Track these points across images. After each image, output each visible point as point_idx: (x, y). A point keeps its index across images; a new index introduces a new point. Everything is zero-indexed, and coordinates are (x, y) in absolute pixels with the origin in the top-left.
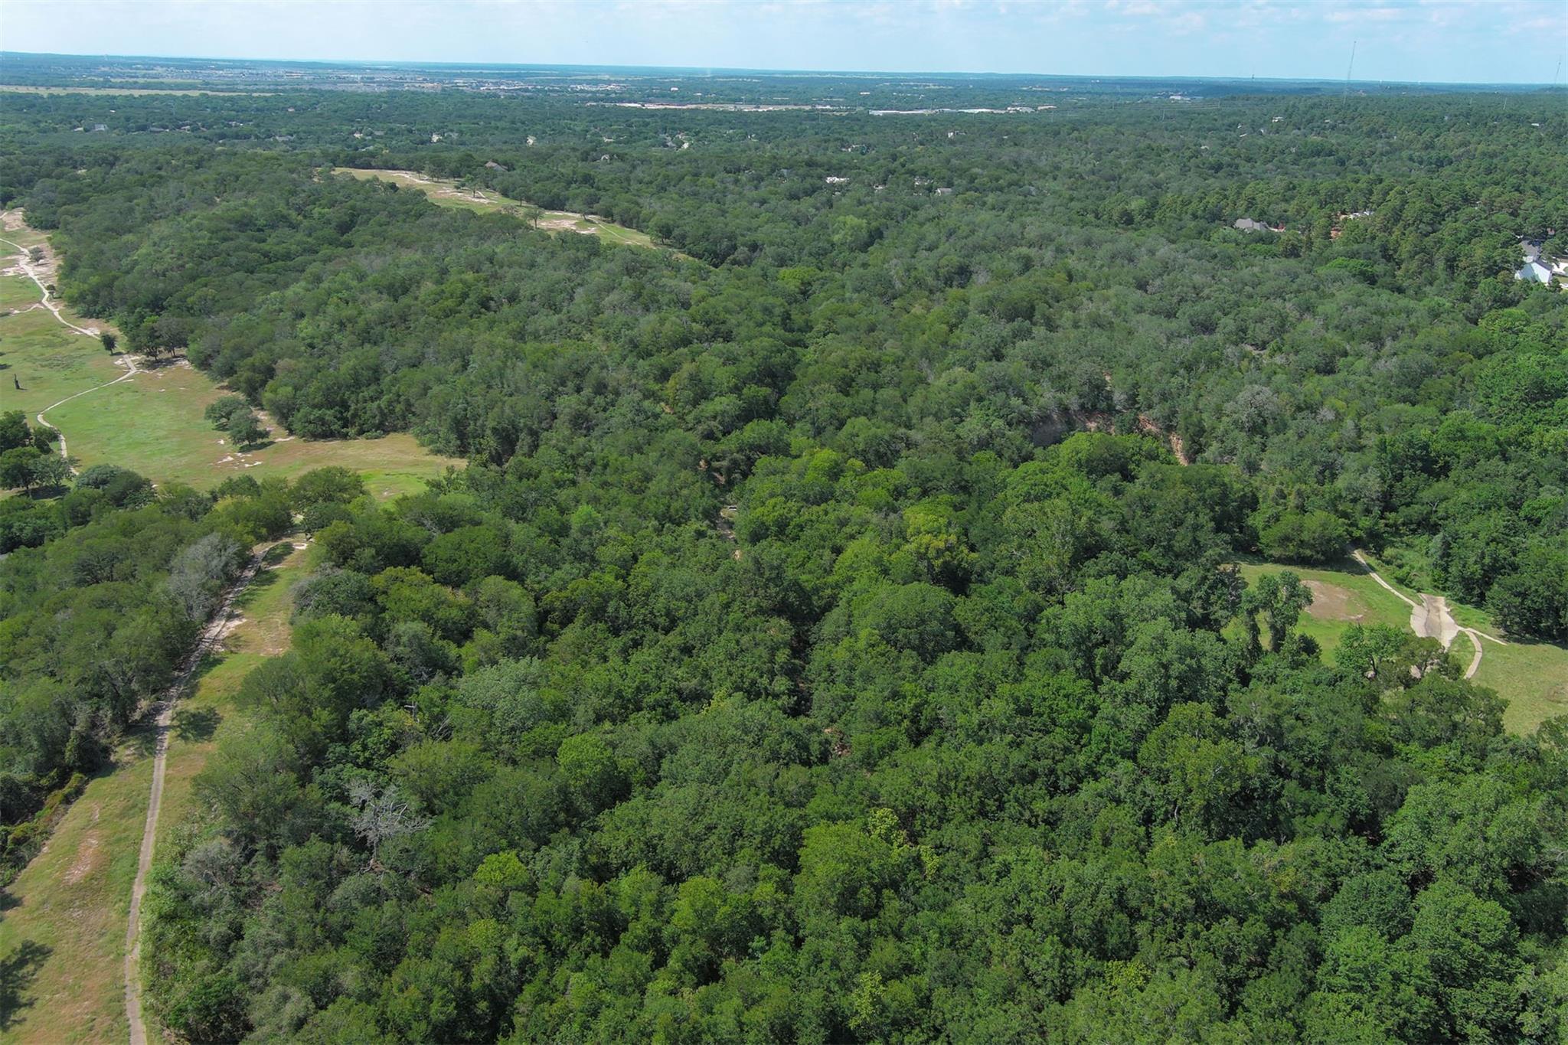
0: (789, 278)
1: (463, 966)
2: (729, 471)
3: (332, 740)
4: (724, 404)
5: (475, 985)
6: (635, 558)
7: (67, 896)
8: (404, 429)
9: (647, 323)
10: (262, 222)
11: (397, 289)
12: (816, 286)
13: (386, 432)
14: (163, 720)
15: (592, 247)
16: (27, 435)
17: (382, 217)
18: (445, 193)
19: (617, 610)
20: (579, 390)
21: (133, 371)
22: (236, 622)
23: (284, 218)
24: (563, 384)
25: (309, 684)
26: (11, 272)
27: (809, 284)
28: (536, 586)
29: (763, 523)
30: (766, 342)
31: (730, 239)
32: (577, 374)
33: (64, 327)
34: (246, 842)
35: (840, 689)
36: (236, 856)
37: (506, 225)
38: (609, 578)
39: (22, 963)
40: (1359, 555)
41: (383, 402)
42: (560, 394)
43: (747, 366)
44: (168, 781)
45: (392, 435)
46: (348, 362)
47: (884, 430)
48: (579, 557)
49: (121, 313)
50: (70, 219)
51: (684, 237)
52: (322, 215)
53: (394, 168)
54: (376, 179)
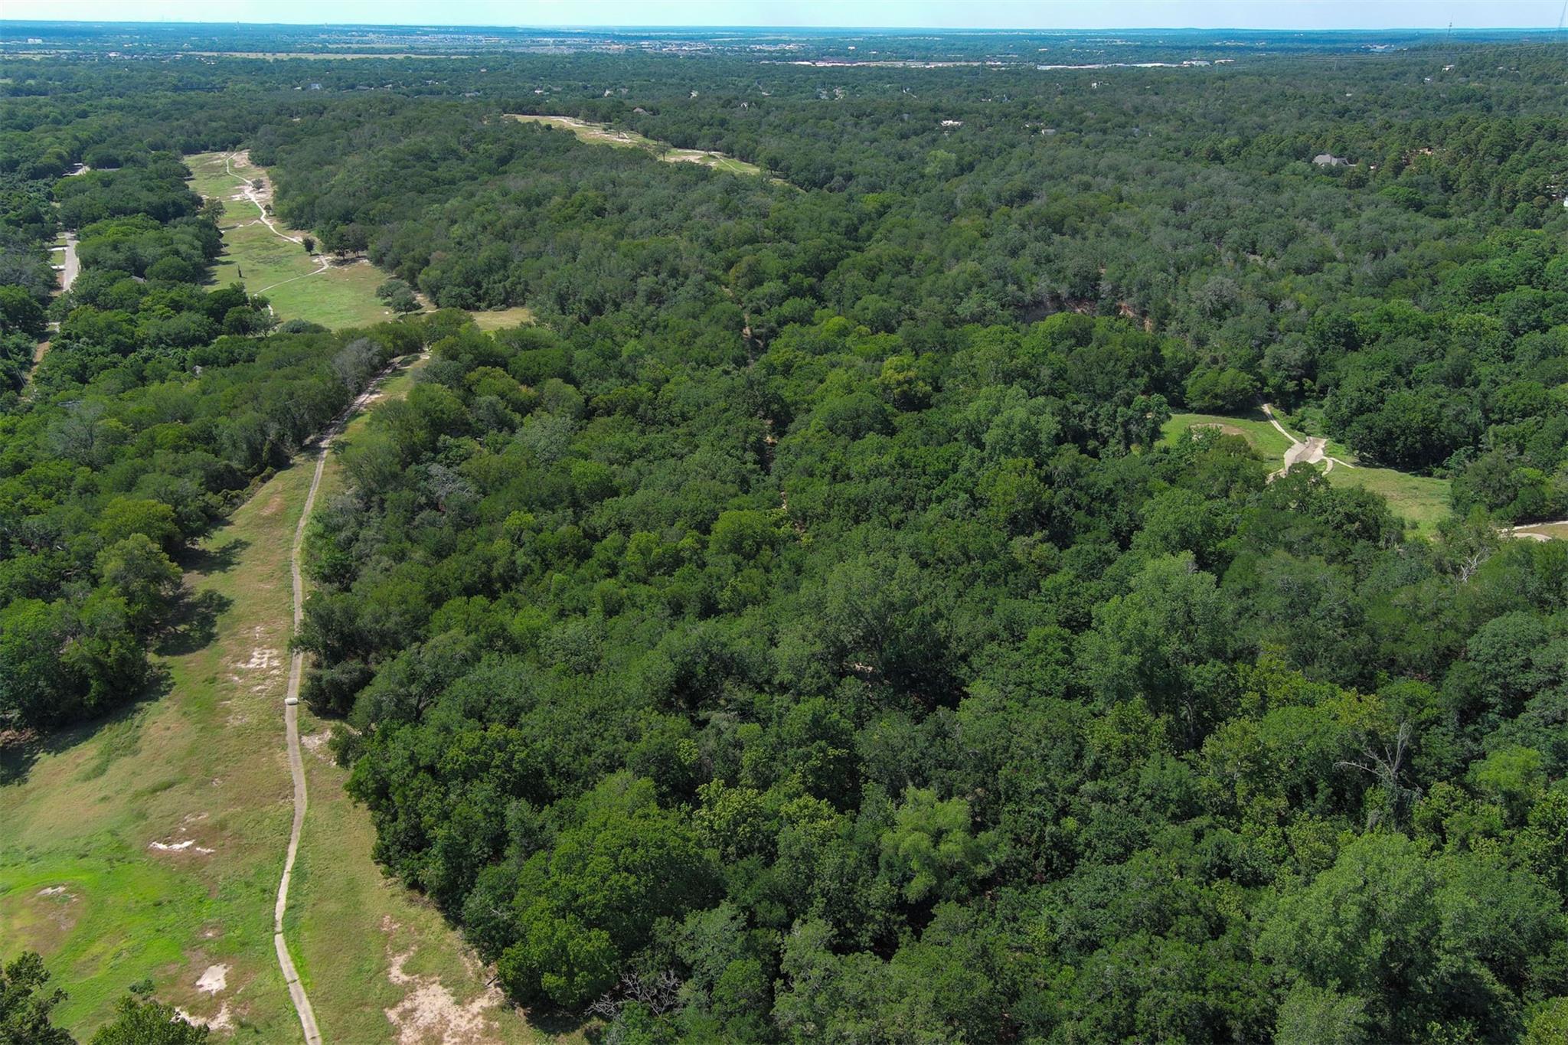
0: (870, 202)
2: (768, 337)
3: (426, 449)
4: (771, 287)
6: (667, 380)
7: (261, 522)
8: (522, 304)
9: (725, 227)
10: (435, 155)
11: (532, 202)
12: (893, 208)
13: (509, 306)
14: (323, 444)
15: (703, 174)
16: (246, 301)
17: (536, 152)
18: (594, 134)
19: (646, 410)
20: (656, 273)
21: (326, 267)
22: (375, 396)
23: (454, 152)
24: (645, 269)
26: (238, 198)
27: (889, 207)
28: (588, 391)
31: (828, 169)
32: (657, 261)
33: (277, 236)
34: (367, 497)
36: (360, 505)
37: (634, 157)
38: (643, 389)
39: (235, 547)
40: (1266, 408)
41: (508, 284)
42: (641, 276)
43: (798, 262)
44: (324, 473)
45: (513, 308)
46: (484, 255)
47: (890, 305)
48: (622, 375)
49: (320, 225)
50: (285, 156)
51: (789, 168)
52: (486, 151)
54: (537, 122)
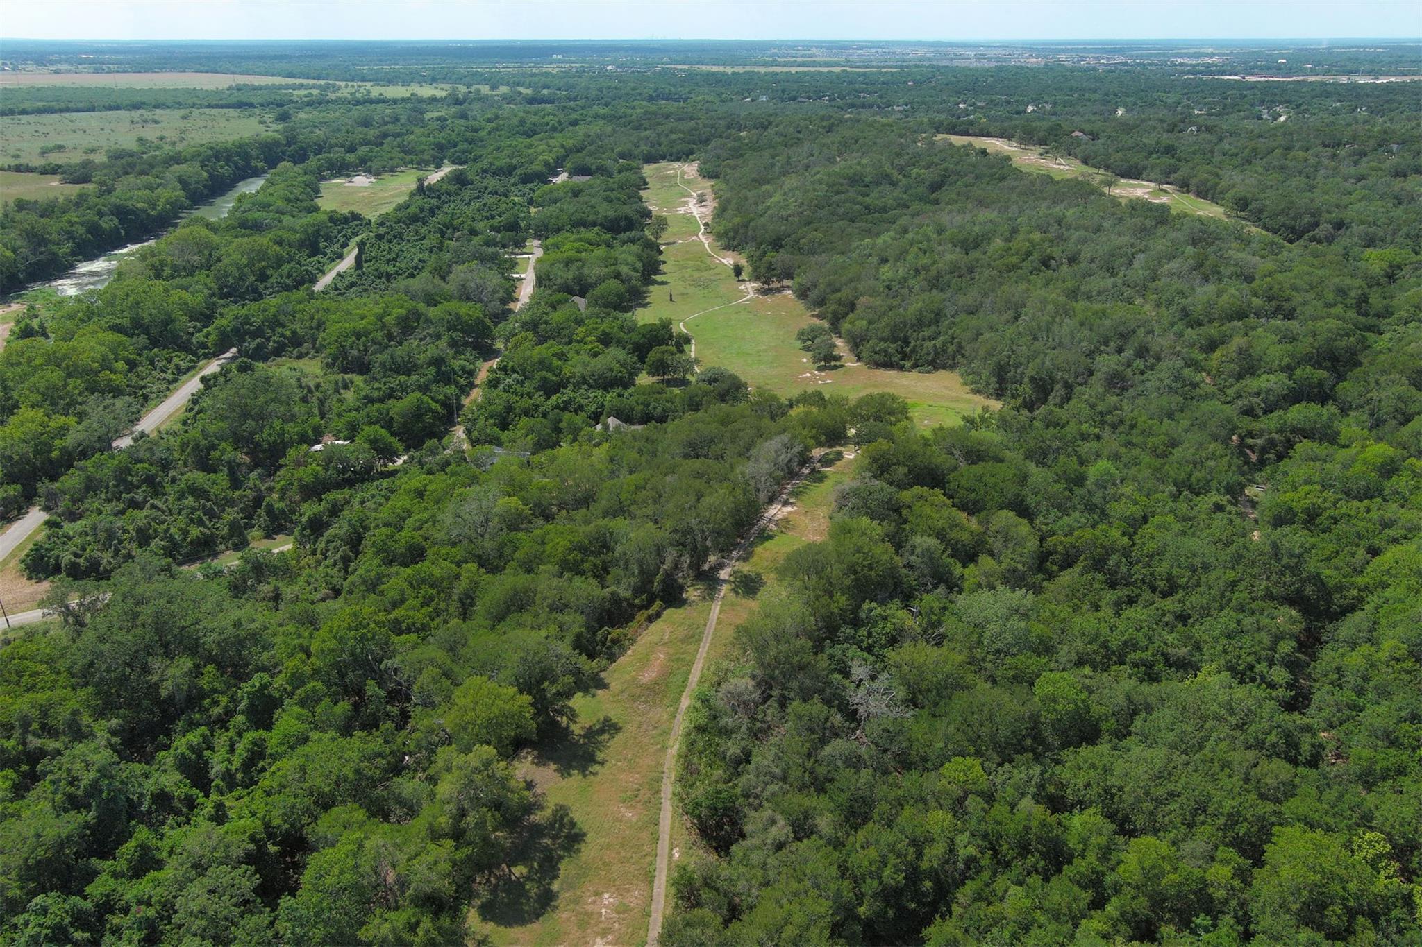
0: (1375, 260)
1: (918, 845)
2: (1264, 450)
3: (845, 623)
4: (1272, 382)
5: (924, 865)
6: (1145, 519)
7: (638, 691)
8: (952, 368)
9: (1204, 293)
10: (869, 179)
11: (970, 244)
12: (1407, 270)
14: (724, 574)
15: (1162, 216)
16: (671, 337)
17: (970, 179)
18: (1029, 159)
19: (1118, 565)
20: (1120, 351)
21: (751, 295)
22: (789, 509)
23: (887, 176)
24: (1106, 344)
25: (835, 571)
27: (1399, 267)
28: (1044, 528)
29: (1290, 508)
30: (1333, 324)
31: (1313, 215)
32: (1122, 336)
33: (710, 256)
34: (765, 685)
35: (1348, 695)
36: (756, 696)
37: (1080, 191)
38: (1115, 533)
42: (1101, 353)
43: (1305, 346)
44: (718, 623)
45: (942, 372)
46: (915, 306)
48: (1090, 508)
49: (750, 248)
51: (1261, 211)
52: (919, 175)
53: (989, 135)
54: (970, 145)
